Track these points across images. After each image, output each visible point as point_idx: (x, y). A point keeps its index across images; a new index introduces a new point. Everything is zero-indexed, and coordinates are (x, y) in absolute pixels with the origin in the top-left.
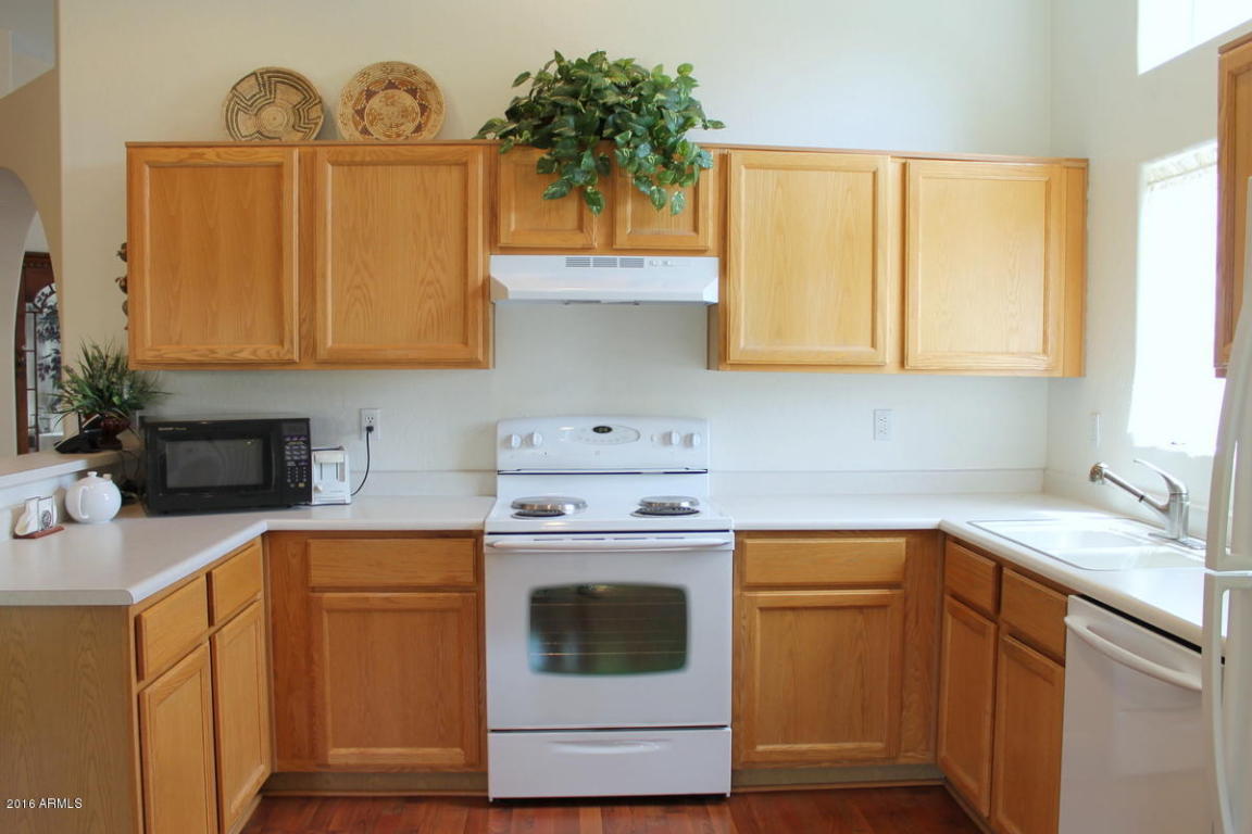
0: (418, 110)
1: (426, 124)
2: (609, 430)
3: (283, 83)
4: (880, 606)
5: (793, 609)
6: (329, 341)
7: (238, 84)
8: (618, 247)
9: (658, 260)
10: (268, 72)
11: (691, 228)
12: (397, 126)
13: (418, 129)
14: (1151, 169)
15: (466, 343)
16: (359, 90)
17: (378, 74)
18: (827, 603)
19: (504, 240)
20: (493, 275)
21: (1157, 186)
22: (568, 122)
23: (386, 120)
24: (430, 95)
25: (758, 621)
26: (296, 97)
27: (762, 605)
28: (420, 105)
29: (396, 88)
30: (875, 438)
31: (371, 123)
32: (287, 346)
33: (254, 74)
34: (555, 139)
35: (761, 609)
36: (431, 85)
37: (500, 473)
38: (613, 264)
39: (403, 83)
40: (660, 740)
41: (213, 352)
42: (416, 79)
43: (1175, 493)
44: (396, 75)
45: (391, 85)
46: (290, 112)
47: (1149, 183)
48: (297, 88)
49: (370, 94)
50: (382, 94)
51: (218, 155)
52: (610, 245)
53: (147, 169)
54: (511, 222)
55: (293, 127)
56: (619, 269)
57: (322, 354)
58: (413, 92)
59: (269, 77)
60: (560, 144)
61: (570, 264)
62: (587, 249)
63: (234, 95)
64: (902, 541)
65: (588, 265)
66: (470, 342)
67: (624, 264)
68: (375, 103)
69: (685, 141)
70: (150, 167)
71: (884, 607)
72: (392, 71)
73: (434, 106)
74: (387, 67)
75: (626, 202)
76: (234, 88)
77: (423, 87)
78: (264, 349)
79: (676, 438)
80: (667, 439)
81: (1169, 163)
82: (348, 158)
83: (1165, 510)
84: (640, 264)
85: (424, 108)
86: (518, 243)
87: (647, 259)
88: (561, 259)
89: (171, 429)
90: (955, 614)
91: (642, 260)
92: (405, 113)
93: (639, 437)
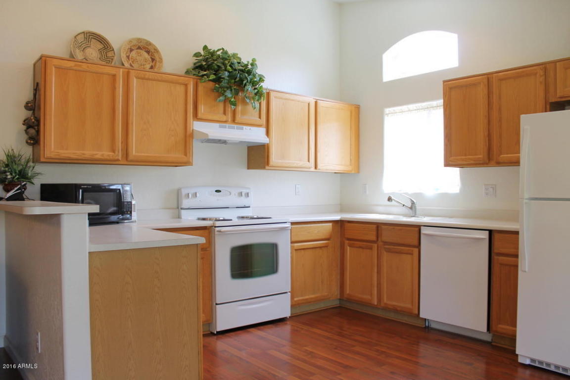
0: (150, 60)
1: (155, 65)
2: (220, 191)
3: (95, 39)
4: (326, 246)
5: (304, 249)
6: (134, 152)
7: (77, 35)
8: (237, 122)
9: (248, 128)
10: (89, 33)
11: (258, 117)
12: (143, 65)
13: (152, 68)
14: (387, 110)
15: (186, 155)
16: (128, 48)
17: (135, 42)
18: (311, 246)
19: (200, 115)
20: (194, 128)
21: (389, 115)
22: (225, 74)
23: (139, 62)
24: (156, 55)
25: (294, 254)
26: (100, 46)
27: (296, 248)
28: (151, 58)
29: (141, 49)
30: (296, 195)
31: (133, 62)
32: (117, 152)
33: (84, 32)
34: (222, 79)
35: (296, 250)
36: (156, 50)
37: (182, 209)
38: (233, 128)
39: (144, 48)
40: (270, 300)
41: (84, 154)
42: (150, 47)
43: (413, 203)
44: (142, 44)
45: (139, 48)
46: (98, 52)
47: (387, 114)
48: (101, 43)
49: (131, 50)
50: (135, 51)
51: (88, 67)
52: (234, 120)
53: (54, 69)
54: (202, 109)
55: (100, 59)
56: (227, 129)
57: (131, 157)
58: (148, 52)
59: (89, 35)
60: (223, 82)
61: (220, 127)
62: (226, 122)
63: (75, 41)
64: (331, 224)
65: (226, 128)
66: (188, 155)
67: (238, 128)
68: (133, 54)
69: (262, 86)
70: (55, 67)
71: (327, 247)
72: (141, 42)
73: (157, 59)
74: (139, 40)
75: (239, 106)
76: (75, 37)
77: (153, 51)
78: (106, 153)
79: (243, 194)
80: (241, 194)
81: (391, 109)
82: (143, 76)
83: (411, 208)
84: (242, 129)
85: (153, 60)
86: (204, 117)
87: (244, 127)
88: (217, 125)
89: (86, 187)
90: (350, 246)
91: (243, 127)
92: (146, 60)
93: (230, 194)
